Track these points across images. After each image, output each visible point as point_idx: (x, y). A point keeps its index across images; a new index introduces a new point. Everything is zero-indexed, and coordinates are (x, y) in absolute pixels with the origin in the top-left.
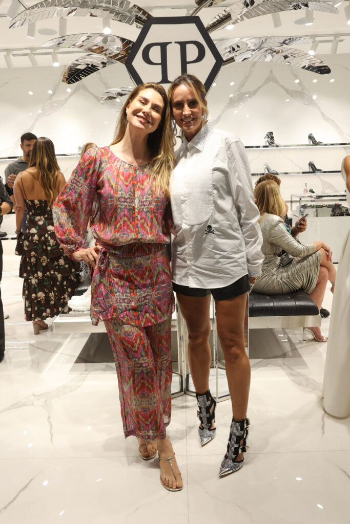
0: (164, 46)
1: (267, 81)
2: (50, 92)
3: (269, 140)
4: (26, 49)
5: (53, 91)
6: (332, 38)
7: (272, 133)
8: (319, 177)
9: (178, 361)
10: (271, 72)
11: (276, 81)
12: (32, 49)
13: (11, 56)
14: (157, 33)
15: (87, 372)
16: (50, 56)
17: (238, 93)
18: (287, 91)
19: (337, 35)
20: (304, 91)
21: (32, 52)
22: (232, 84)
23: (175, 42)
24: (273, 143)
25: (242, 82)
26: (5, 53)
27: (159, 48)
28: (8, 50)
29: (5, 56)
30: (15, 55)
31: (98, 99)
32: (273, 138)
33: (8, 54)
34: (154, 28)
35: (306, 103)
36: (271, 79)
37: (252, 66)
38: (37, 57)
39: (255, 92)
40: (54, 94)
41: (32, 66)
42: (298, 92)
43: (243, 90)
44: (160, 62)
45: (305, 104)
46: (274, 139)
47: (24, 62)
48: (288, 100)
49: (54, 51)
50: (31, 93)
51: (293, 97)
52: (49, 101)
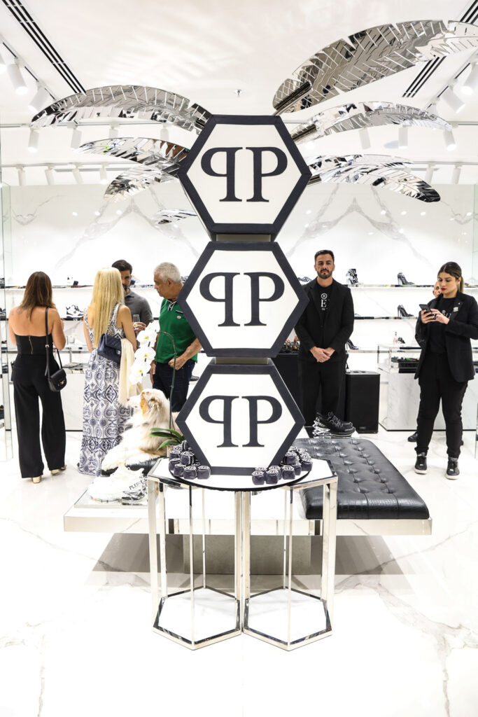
0: (231, 153)
1: (350, 210)
2: (98, 214)
3: (352, 278)
4: (71, 163)
5: (100, 211)
6: (426, 166)
7: (355, 270)
8: (408, 323)
9: (234, 574)
10: (355, 200)
11: (360, 212)
12: (77, 164)
13: (53, 172)
14: (222, 136)
15: (108, 587)
16: (98, 173)
17: (316, 222)
18: (372, 222)
19: (431, 163)
20: (393, 223)
21: (77, 167)
22: (309, 212)
23: (247, 148)
24: (355, 281)
25: (321, 210)
26: (46, 168)
27: (224, 154)
28: (49, 165)
29: (46, 171)
30: (58, 171)
31: (151, 223)
32: (356, 275)
33: (50, 169)
34: (219, 128)
35: (396, 237)
36: (355, 208)
37: (332, 194)
38: (82, 173)
39: (336, 222)
40: (101, 215)
41: (76, 183)
42: (386, 224)
43: (322, 219)
44: (225, 173)
45: (394, 239)
46: (358, 277)
47: (68, 178)
48: (371, 233)
49: (103, 167)
50: (75, 214)
51: (379, 229)
52: (94, 224)
